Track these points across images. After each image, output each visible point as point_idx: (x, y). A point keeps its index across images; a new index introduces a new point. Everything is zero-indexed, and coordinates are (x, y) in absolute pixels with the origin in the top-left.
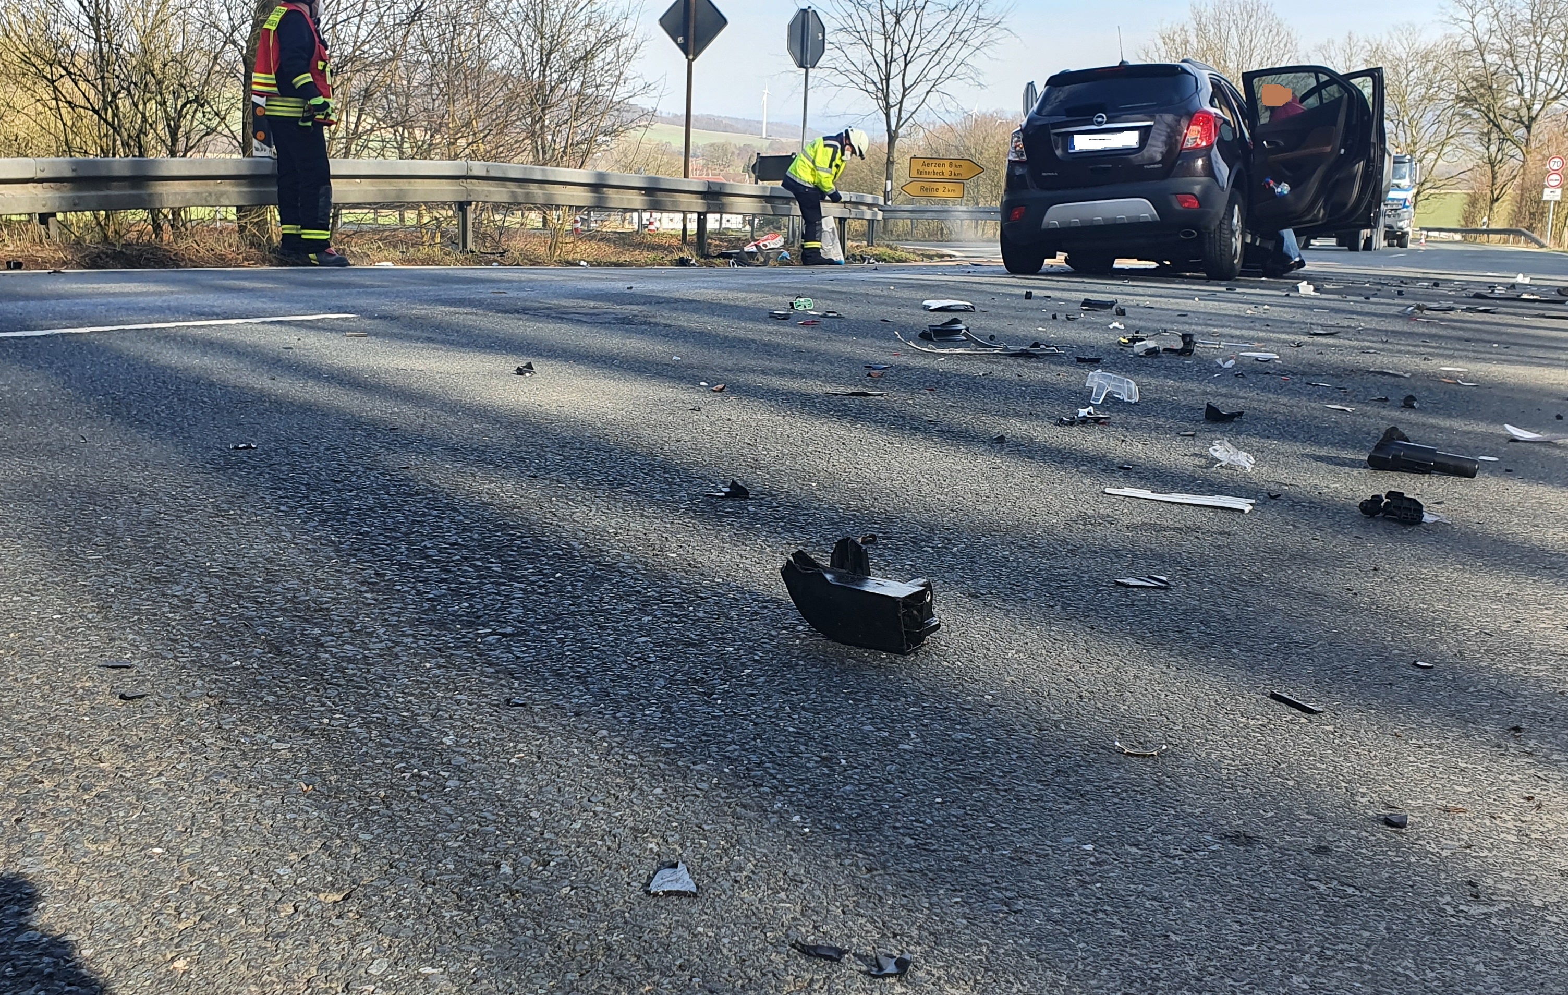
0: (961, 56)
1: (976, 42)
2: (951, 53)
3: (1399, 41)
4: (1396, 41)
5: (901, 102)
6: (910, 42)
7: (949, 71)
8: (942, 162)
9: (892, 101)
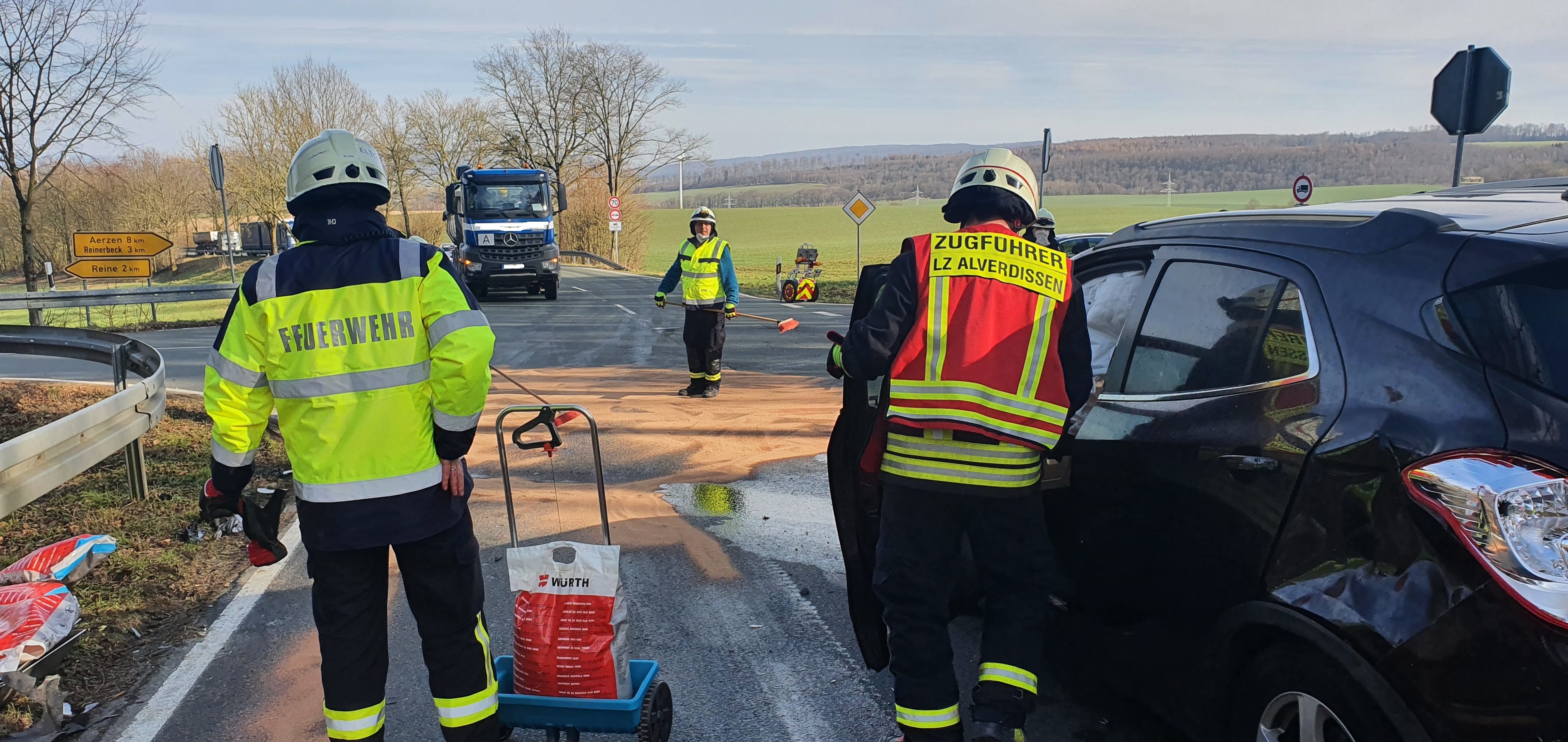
0: (99, 113)
1: (117, 99)
2: (88, 110)
3: (431, 103)
4: (429, 104)
5: (32, 163)
6: (35, 97)
7: (89, 127)
8: (116, 237)
9: (18, 162)
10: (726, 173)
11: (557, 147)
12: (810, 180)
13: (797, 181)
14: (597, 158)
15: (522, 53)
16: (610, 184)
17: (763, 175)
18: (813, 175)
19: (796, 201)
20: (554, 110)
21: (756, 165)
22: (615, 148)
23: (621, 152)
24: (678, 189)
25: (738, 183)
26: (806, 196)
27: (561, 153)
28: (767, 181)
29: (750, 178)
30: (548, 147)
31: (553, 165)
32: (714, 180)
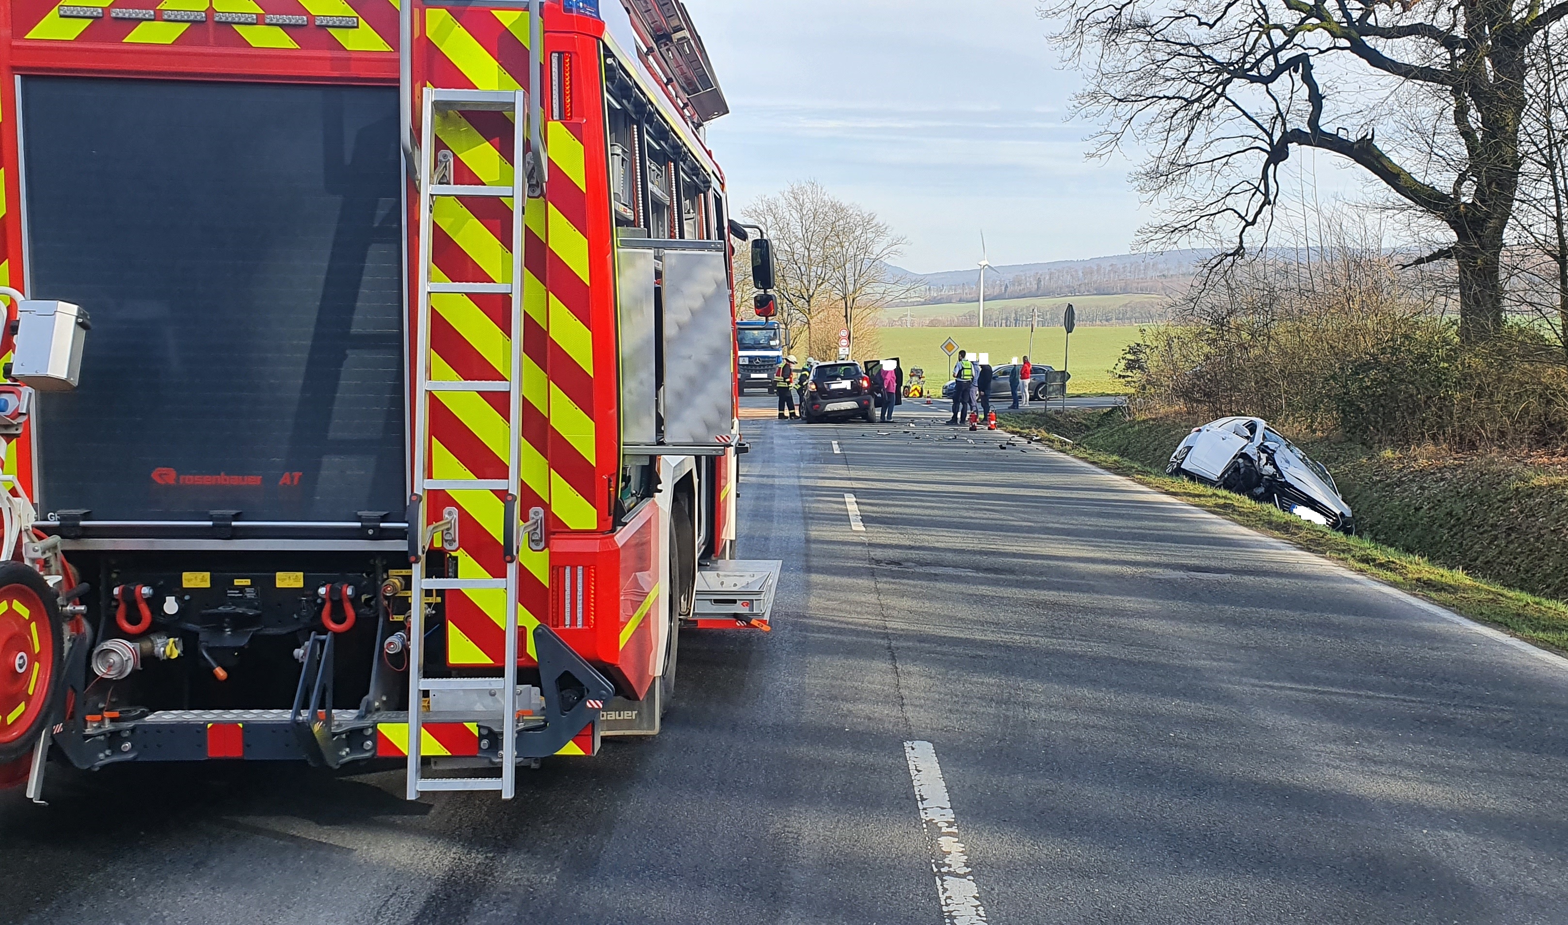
10: (1039, 281)
11: (809, 282)
12: (1142, 290)
13: (1125, 291)
14: (837, 295)
15: (782, 202)
16: (846, 316)
17: (1085, 284)
18: (1145, 284)
19: (1121, 316)
20: (808, 249)
21: (1076, 271)
22: (851, 288)
23: (854, 292)
24: (978, 301)
25: (1054, 292)
26: (1133, 310)
27: (813, 286)
28: (1088, 291)
29: (1068, 287)
30: (802, 282)
31: (806, 297)
32: (1024, 289)
